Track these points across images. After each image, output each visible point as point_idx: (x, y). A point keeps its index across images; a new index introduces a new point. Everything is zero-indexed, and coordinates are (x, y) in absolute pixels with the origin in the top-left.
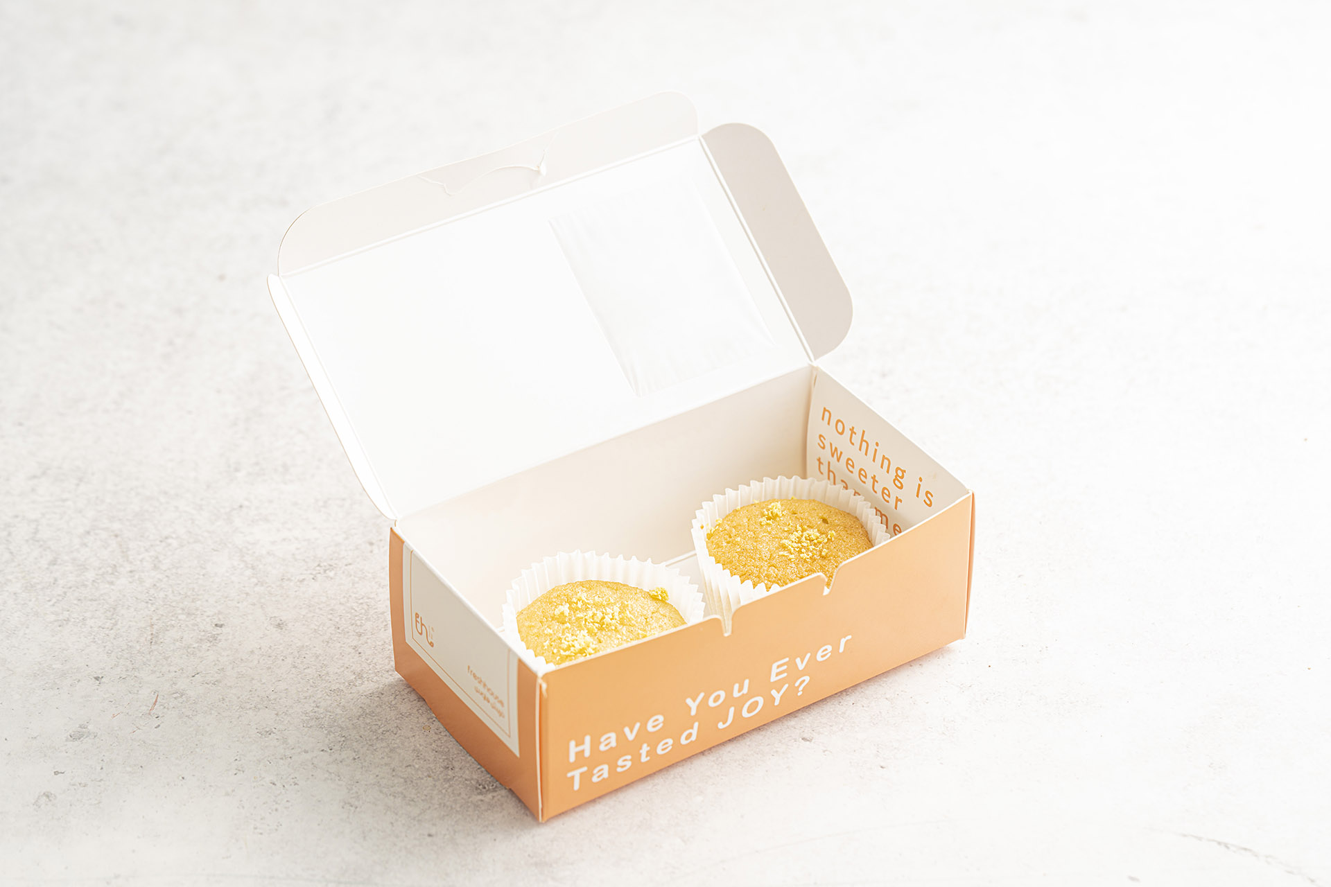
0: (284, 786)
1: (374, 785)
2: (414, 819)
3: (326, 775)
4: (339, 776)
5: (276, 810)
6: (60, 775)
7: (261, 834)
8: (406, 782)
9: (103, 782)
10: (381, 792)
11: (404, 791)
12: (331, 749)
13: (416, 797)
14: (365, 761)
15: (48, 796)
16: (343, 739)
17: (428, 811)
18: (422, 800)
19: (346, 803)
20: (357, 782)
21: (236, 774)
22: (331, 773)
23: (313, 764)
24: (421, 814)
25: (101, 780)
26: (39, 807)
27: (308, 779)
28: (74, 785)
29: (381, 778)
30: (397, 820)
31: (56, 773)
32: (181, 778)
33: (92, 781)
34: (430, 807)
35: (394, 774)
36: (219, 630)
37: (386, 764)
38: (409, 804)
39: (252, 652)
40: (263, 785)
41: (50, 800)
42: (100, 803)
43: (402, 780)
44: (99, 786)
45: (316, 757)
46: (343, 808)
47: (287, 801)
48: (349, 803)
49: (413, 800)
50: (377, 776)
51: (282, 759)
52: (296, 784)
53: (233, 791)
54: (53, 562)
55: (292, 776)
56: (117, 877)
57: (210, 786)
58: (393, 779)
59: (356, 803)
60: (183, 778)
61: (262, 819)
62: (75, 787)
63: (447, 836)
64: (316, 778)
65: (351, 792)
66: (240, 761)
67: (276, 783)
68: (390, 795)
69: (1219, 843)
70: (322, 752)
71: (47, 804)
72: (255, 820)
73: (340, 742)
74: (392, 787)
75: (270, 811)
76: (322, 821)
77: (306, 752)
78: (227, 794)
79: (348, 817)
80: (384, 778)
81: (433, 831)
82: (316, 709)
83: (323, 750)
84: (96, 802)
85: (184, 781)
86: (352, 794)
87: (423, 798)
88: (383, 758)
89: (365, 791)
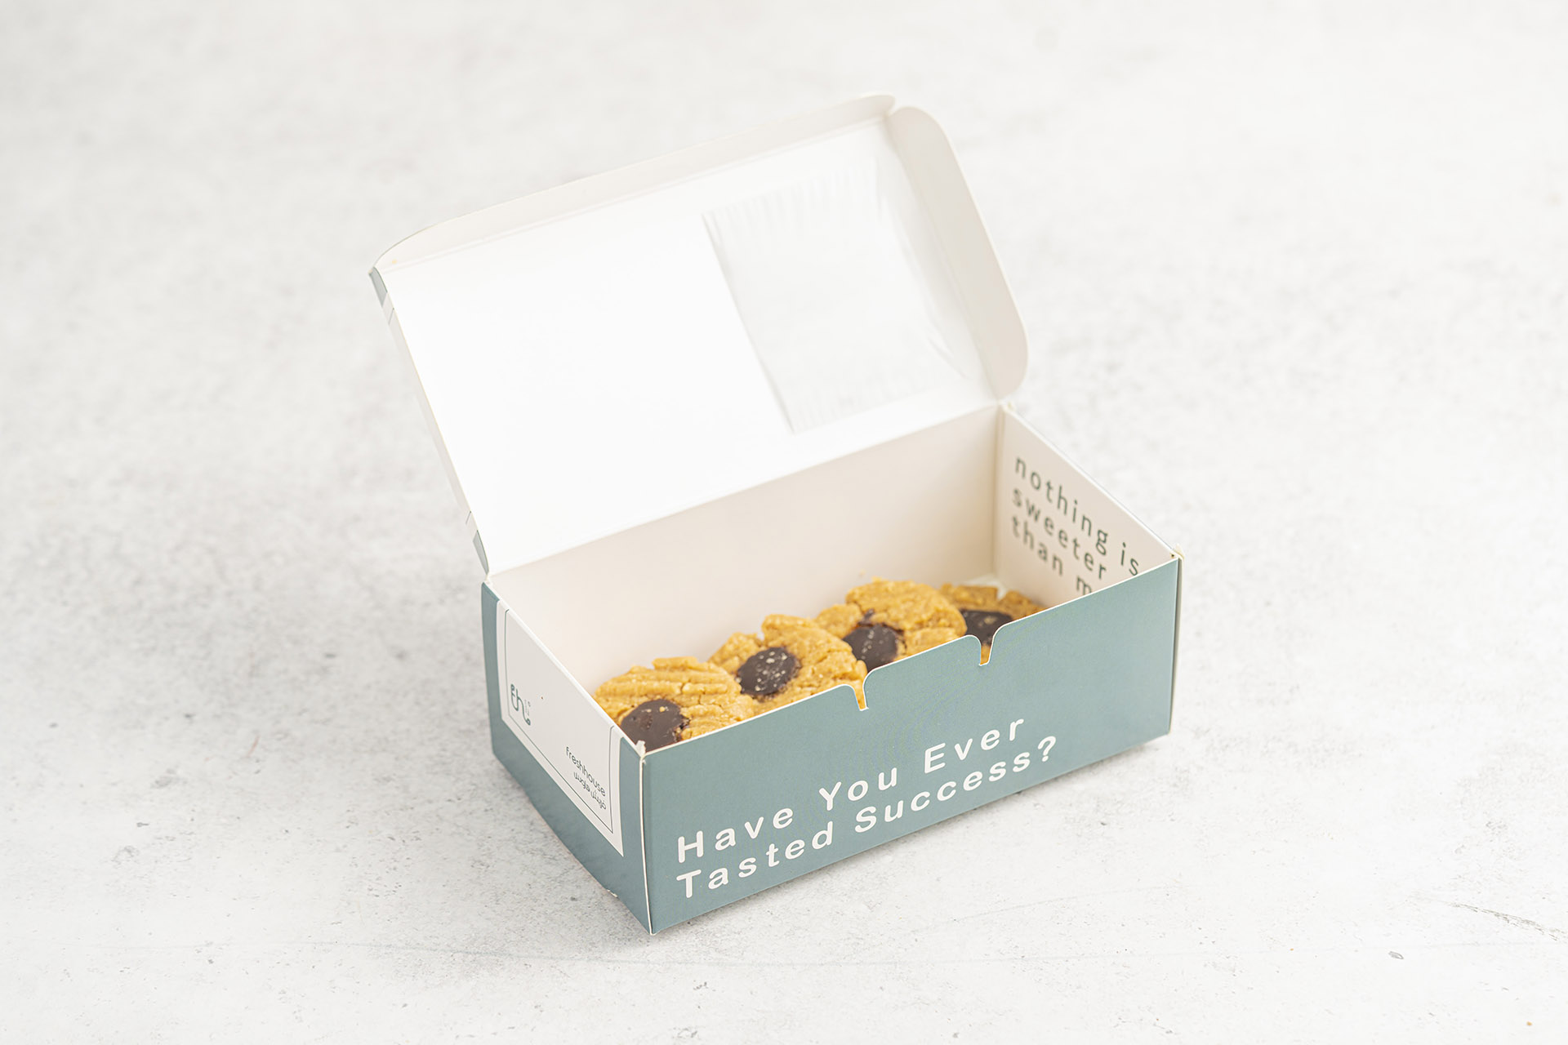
0: (404, 841)
1: (509, 840)
2: (555, 880)
3: (454, 829)
4: (468, 830)
5: (395, 869)
6: (144, 827)
7: (377, 896)
8: (546, 837)
9: (193, 836)
10: (517, 848)
11: (544, 848)
12: (459, 799)
13: (557, 854)
14: (499, 813)
15: (129, 851)
16: (473, 787)
17: (572, 871)
18: (565, 858)
19: (476, 862)
20: (489, 837)
21: (348, 827)
22: (458, 826)
23: (438, 816)
24: (563, 874)
25: (191, 833)
26: (120, 864)
27: (432, 833)
28: (160, 839)
29: (517, 833)
30: (535, 882)
31: (139, 825)
32: (284, 831)
33: (181, 834)
34: (574, 866)
35: (532, 828)
36: (329, 661)
37: (523, 817)
38: (550, 863)
39: (368, 687)
40: (379, 840)
41: (132, 856)
42: (190, 859)
43: (542, 835)
44: (189, 840)
45: (441, 808)
46: (472, 866)
47: (408, 859)
48: (480, 861)
49: (554, 859)
50: (513, 830)
51: (402, 810)
52: (418, 839)
53: (345, 846)
54: (138, 582)
55: (414, 830)
56: (209, 944)
57: (318, 841)
58: (531, 833)
59: (488, 862)
60: (287, 831)
61: (377, 879)
62: (161, 841)
63: (594, 900)
64: (441, 833)
65: (482, 848)
66: (353, 811)
67: (395, 837)
68: (528, 852)
69: (1497, 915)
70: (448, 803)
71: (128, 861)
72: (370, 880)
73: (469, 790)
74: (530, 843)
75: (387, 869)
76: (448, 881)
77: (430, 802)
78: (338, 850)
79: (479, 878)
80: (521, 832)
81: (577, 895)
82: (442, 753)
83: (450, 800)
84: (186, 858)
85: (287, 834)
86: (484, 851)
87: (566, 856)
88: (519, 809)
89: (498, 848)
